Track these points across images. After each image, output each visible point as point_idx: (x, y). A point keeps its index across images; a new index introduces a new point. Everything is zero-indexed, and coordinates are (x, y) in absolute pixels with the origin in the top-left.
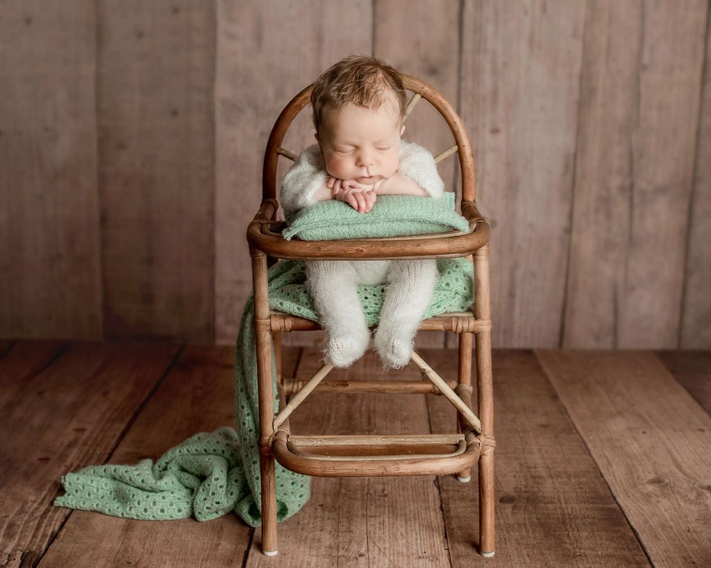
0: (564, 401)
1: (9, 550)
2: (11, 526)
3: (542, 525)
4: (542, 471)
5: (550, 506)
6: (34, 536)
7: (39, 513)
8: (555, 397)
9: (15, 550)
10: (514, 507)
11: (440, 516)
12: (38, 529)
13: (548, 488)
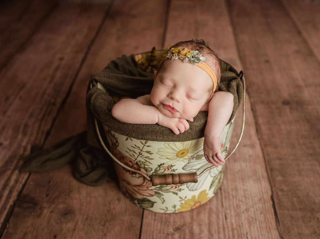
0: (305, 34)
1: (24, 144)
2: (26, 126)
3: (308, 121)
4: (301, 82)
5: (310, 107)
6: (38, 134)
7: (40, 117)
8: (299, 33)
9: (27, 143)
10: (291, 108)
11: (251, 115)
12: (39, 128)
13: (306, 94)
